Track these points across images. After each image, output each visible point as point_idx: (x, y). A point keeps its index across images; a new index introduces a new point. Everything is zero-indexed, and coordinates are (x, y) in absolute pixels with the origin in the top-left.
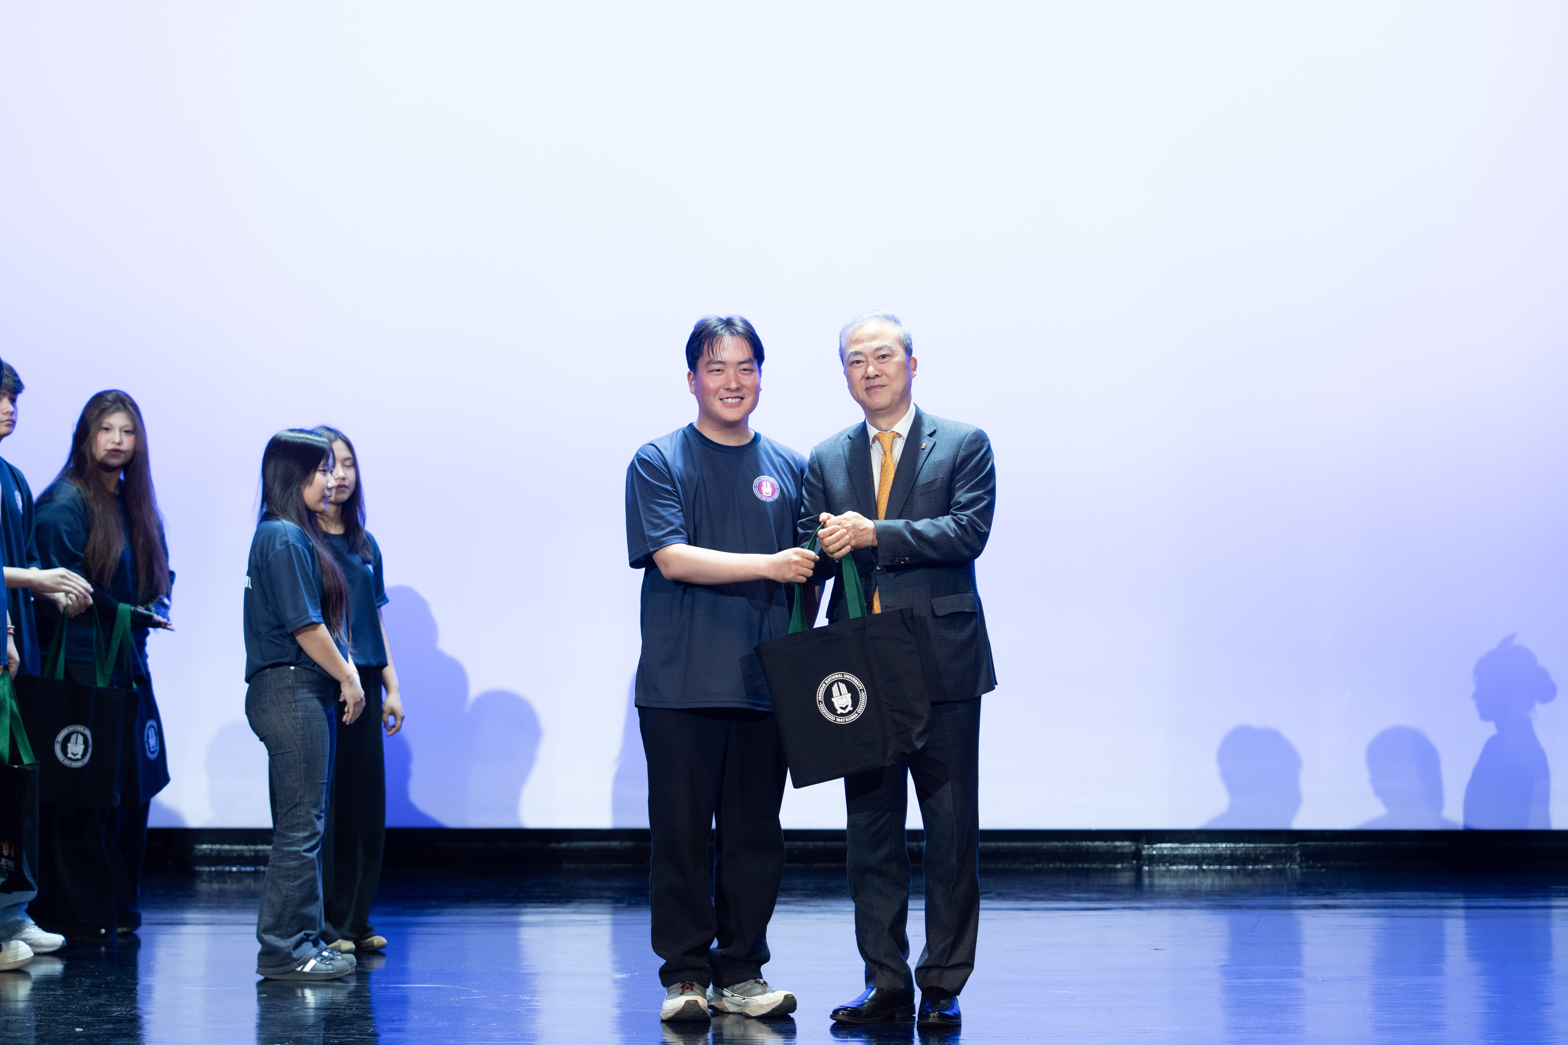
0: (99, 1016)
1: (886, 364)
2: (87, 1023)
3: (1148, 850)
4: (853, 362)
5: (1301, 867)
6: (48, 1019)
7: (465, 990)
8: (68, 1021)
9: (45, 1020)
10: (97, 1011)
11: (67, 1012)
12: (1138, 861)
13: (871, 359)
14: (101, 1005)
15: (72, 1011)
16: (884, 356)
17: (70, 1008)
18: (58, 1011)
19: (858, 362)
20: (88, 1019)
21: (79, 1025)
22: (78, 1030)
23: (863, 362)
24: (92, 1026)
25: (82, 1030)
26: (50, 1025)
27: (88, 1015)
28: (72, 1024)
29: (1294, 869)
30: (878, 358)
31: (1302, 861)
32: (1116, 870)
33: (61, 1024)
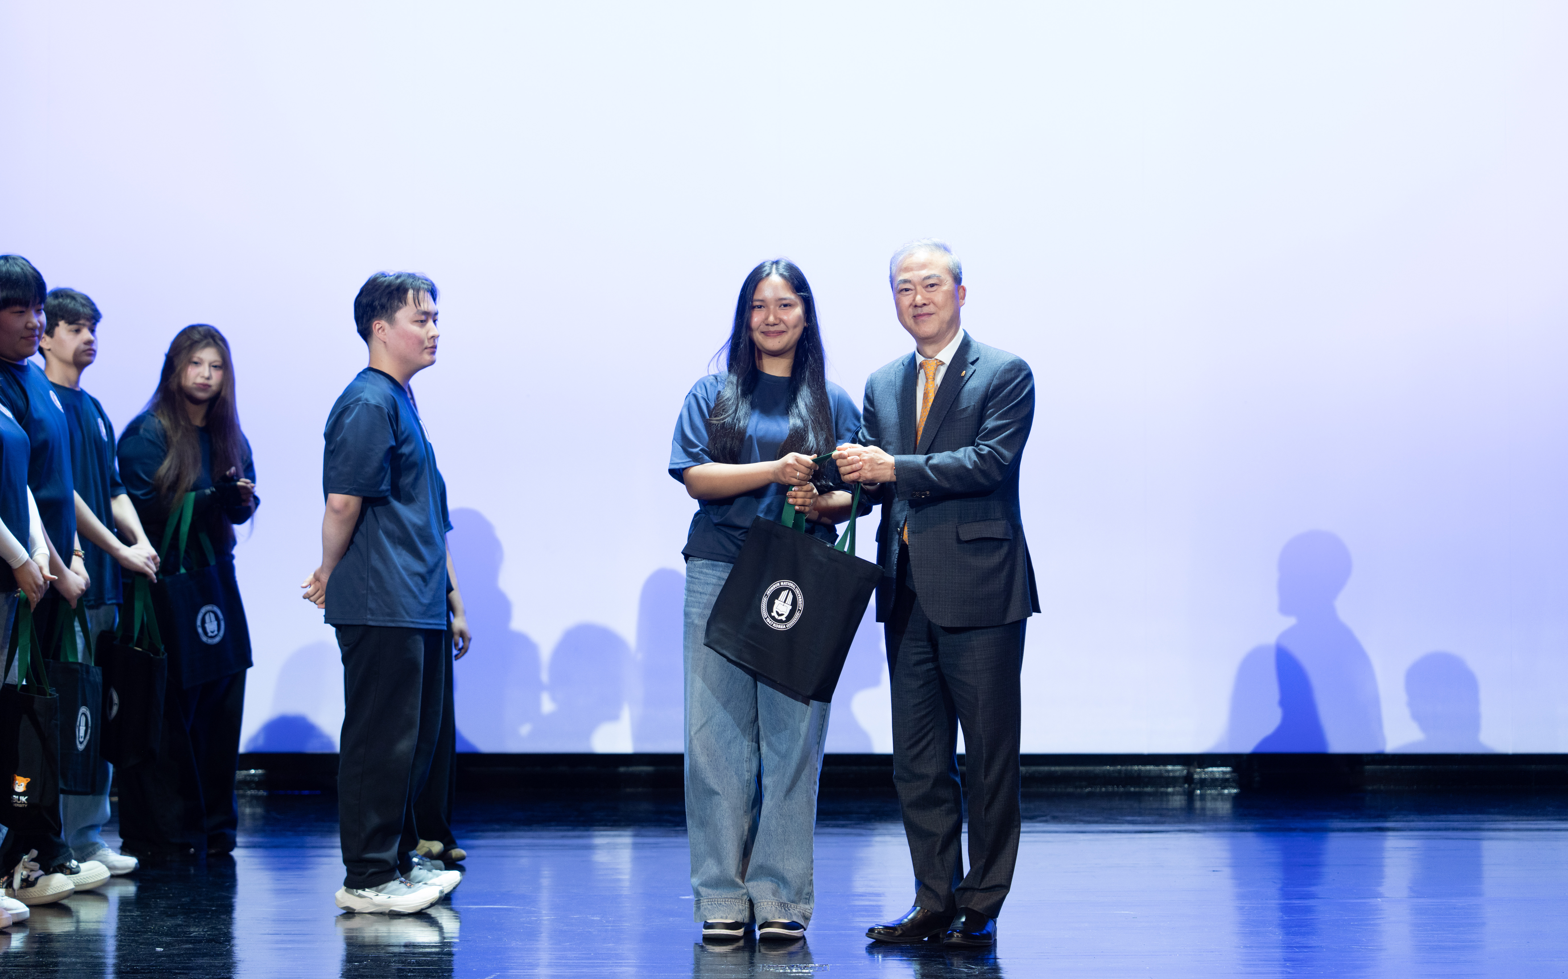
0: (178, 937)
1: (934, 293)
2: (166, 943)
3: (1200, 774)
4: (902, 290)
6: (128, 939)
7: (535, 911)
8: (148, 941)
9: (125, 940)
10: (176, 932)
11: (146, 932)
12: (1189, 785)
13: (919, 288)
14: (179, 925)
15: (150, 932)
16: (932, 285)
17: (149, 928)
18: (138, 932)
19: (907, 290)
20: (168, 939)
21: (159, 945)
22: (158, 949)
24: (172, 946)
25: (162, 949)
26: (130, 945)
27: (167, 935)
28: (152, 944)
30: (927, 287)
32: (1167, 794)
33: (141, 944)
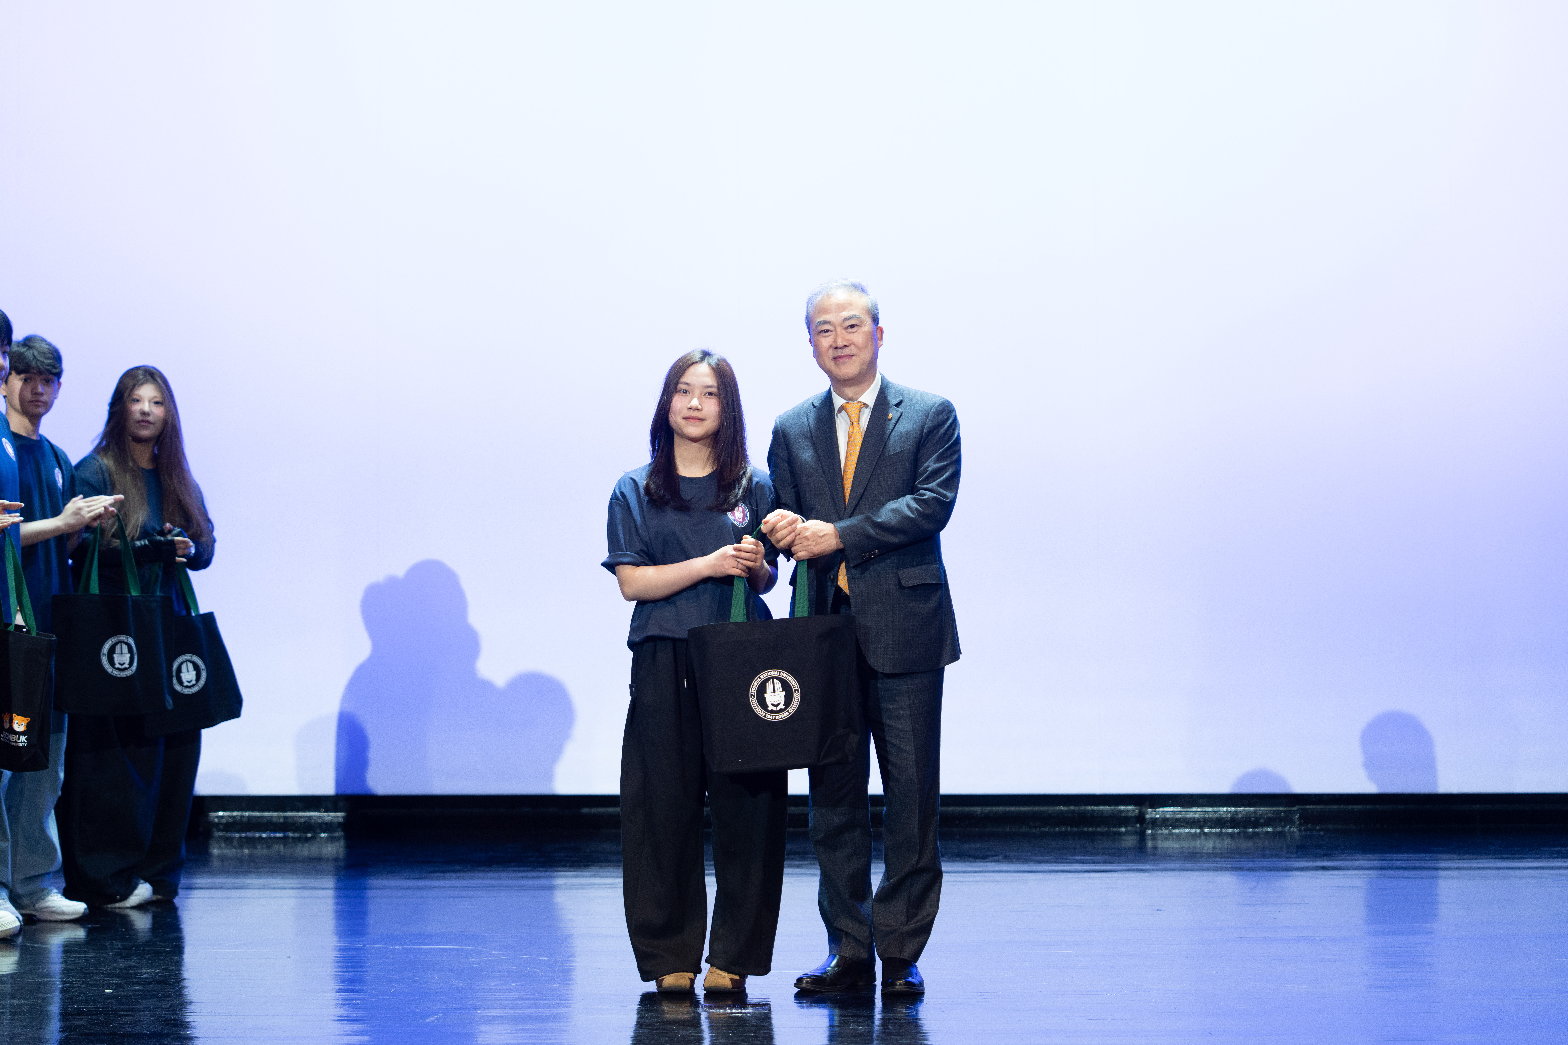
0: (128, 978)
1: (855, 334)
2: (116, 984)
3: (1151, 814)
4: (821, 332)
5: (1300, 830)
6: (79, 981)
7: (485, 951)
8: (98, 983)
9: (76, 981)
10: (127, 973)
11: (98, 974)
12: (1141, 825)
13: (839, 329)
14: (131, 967)
15: (102, 973)
16: (852, 326)
17: (101, 970)
18: (89, 973)
19: (826, 331)
20: (119, 980)
21: (109, 986)
22: (108, 991)
23: (831, 331)
24: (122, 988)
25: (111, 991)
26: (81, 987)
27: (118, 977)
28: (102, 986)
29: (1293, 832)
30: (847, 328)
31: (1300, 824)
32: (1120, 834)
33: (92, 985)
